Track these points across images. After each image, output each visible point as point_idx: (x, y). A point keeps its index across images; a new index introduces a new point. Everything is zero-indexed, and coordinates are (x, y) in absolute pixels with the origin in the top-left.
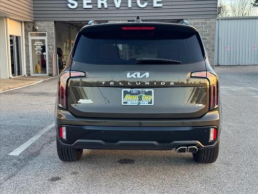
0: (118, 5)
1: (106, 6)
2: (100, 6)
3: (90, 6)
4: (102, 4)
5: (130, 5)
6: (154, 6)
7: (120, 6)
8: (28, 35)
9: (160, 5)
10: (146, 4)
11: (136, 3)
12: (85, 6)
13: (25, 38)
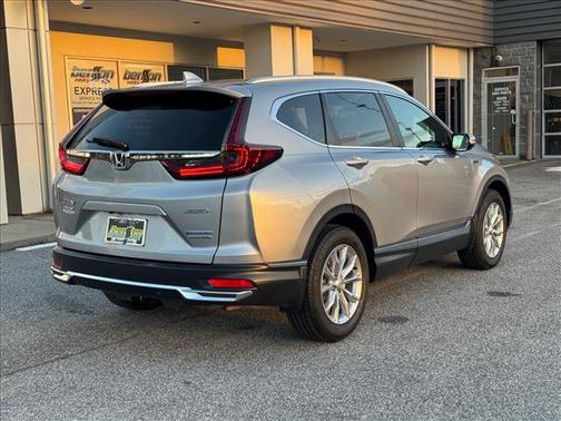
8: (480, 75)
13: (475, 81)
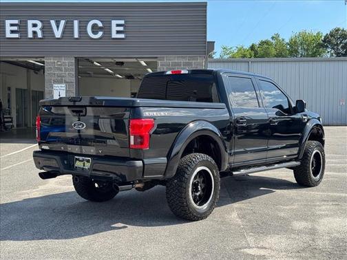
0: (58, 34)
1: (40, 35)
2: (30, 35)
3: (16, 36)
4: (35, 33)
5: (76, 35)
6: (113, 37)
7: (62, 36)
9: (122, 36)
10: (100, 34)
11: (86, 31)
12: (8, 35)
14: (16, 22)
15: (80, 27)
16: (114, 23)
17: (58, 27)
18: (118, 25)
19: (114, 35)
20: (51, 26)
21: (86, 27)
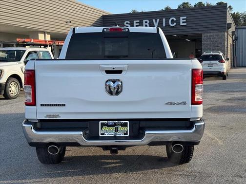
0: (156, 25)
4: (146, 25)
5: (164, 25)
9: (185, 24)
10: (175, 24)
11: (169, 23)
14: (138, 21)
15: (166, 21)
16: (181, 18)
17: (156, 22)
18: (183, 19)
19: (181, 24)
20: (153, 22)
21: (168, 21)
